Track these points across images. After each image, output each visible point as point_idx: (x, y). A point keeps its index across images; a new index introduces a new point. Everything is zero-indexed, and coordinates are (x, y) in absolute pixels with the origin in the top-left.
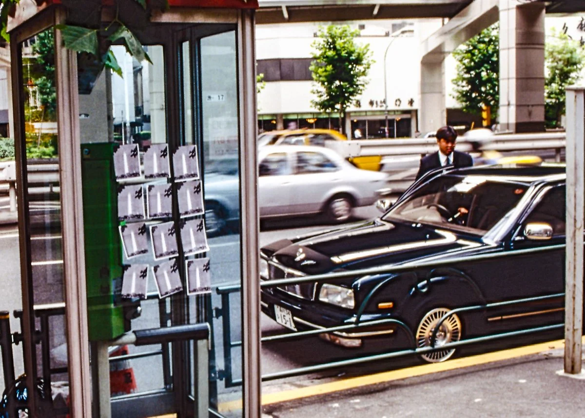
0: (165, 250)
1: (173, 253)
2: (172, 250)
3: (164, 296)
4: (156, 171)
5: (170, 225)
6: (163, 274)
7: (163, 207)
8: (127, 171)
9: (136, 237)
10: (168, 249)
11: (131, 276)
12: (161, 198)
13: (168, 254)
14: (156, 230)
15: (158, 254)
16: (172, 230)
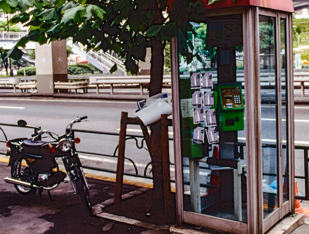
0: (211, 122)
1: (215, 124)
2: (214, 123)
3: (211, 143)
4: (207, 85)
5: (213, 111)
6: (210, 133)
7: (210, 102)
8: (196, 85)
9: (199, 114)
10: (212, 122)
11: (197, 132)
12: (209, 98)
13: (212, 124)
14: (207, 112)
15: (208, 124)
16: (214, 113)
